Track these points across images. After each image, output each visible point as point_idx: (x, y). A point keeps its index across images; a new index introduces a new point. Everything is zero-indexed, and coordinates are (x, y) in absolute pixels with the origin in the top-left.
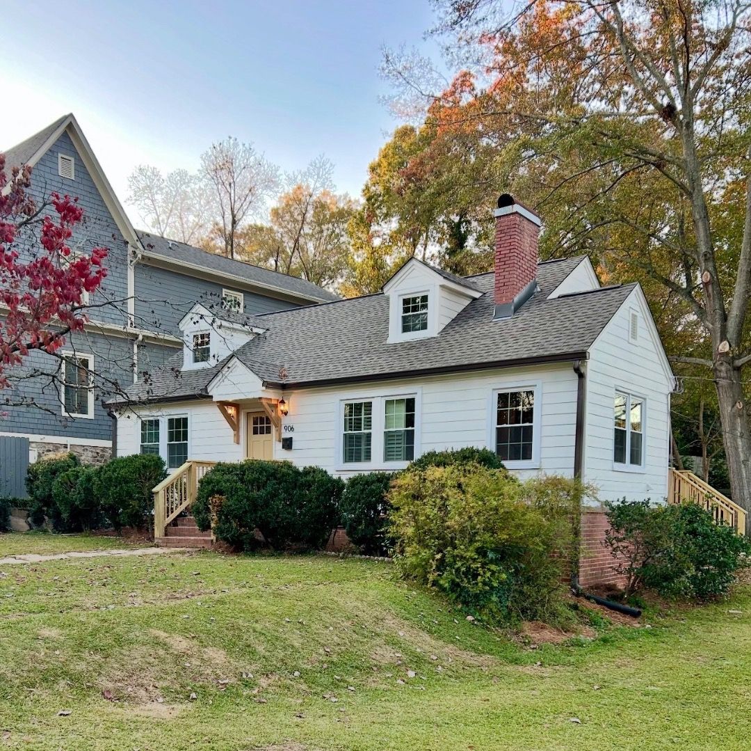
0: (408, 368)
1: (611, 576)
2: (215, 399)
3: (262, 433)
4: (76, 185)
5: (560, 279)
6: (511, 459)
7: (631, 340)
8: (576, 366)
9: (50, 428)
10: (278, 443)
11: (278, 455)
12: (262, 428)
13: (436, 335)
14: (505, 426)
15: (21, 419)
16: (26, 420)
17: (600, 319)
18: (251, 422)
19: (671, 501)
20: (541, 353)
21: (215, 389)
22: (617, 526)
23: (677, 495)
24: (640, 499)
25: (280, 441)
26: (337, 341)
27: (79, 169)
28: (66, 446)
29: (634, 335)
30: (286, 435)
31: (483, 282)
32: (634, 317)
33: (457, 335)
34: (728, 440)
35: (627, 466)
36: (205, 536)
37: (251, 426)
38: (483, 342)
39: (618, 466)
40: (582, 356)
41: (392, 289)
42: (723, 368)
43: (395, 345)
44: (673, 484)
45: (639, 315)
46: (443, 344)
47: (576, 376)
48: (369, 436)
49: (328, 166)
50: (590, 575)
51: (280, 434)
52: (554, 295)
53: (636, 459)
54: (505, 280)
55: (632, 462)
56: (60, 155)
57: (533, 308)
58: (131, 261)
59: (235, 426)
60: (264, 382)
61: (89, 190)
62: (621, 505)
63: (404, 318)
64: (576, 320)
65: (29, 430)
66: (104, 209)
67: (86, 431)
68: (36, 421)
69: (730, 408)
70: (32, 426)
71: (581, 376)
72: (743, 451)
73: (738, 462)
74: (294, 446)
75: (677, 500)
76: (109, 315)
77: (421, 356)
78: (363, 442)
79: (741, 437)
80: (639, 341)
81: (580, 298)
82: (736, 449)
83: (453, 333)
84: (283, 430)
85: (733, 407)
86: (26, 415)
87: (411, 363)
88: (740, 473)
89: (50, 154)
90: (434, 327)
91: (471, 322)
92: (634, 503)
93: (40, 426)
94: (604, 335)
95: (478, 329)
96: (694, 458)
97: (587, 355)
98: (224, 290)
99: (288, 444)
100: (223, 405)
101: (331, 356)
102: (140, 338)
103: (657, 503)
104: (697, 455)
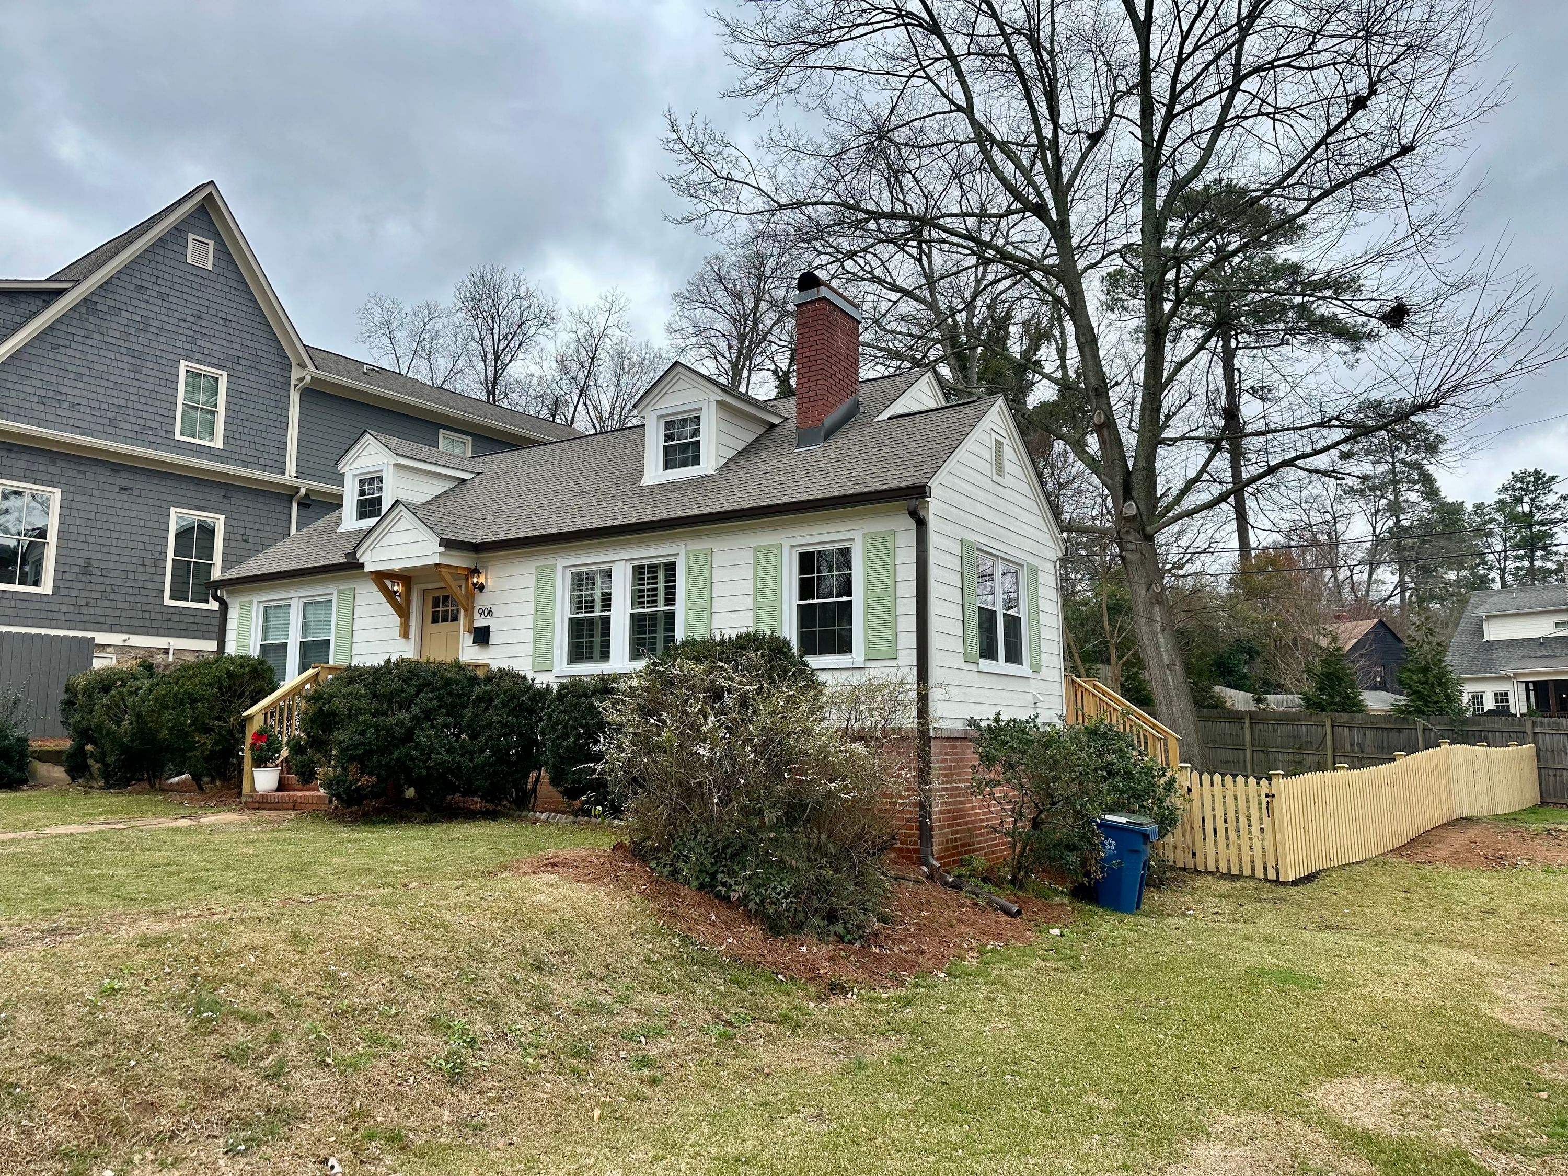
0: (664, 514)
1: (986, 841)
2: (368, 569)
3: (445, 620)
4: (214, 277)
5: (893, 397)
6: (822, 652)
7: (996, 478)
8: (911, 509)
9: (141, 623)
10: (467, 635)
11: (469, 653)
12: (445, 613)
13: (713, 472)
14: (810, 601)
15: (92, 611)
16: (99, 611)
17: (947, 442)
18: (430, 603)
19: (1071, 721)
20: (859, 489)
21: (368, 553)
22: (988, 760)
23: (1080, 713)
24: (1022, 715)
25: (469, 632)
26: (572, 484)
27: (220, 255)
28: (166, 651)
29: (999, 470)
30: (480, 622)
31: (787, 405)
32: (999, 444)
33: (742, 471)
34: (1145, 637)
35: (1001, 665)
36: (310, 790)
37: (430, 610)
38: (777, 478)
39: (985, 664)
40: (920, 492)
41: (650, 408)
42: (1131, 538)
43: (652, 487)
44: (1072, 699)
45: (1006, 442)
46: (721, 483)
47: (913, 524)
48: (606, 622)
49: (622, 300)
50: (952, 841)
51: (472, 621)
52: (884, 416)
53: (1014, 656)
54: (811, 394)
55: (1008, 660)
56: (191, 236)
57: (853, 433)
58: (296, 386)
59: (403, 611)
60: (441, 539)
61: (235, 285)
62: (994, 724)
63: (666, 448)
64: (912, 445)
65: (104, 627)
66: (256, 312)
67: (201, 628)
68: (118, 613)
69: (1144, 592)
70: (109, 620)
71: (921, 524)
72: (1167, 651)
73: (1161, 667)
74: (493, 639)
75: (1080, 721)
76: (256, 460)
77: (686, 500)
78: (598, 632)
79: (1163, 630)
80: (1008, 480)
81: (919, 418)
82: (1157, 648)
83: (736, 469)
84: (477, 616)
85: (1148, 590)
86: (100, 603)
87: (670, 509)
88: (1165, 683)
89: (176, 233)
90: (709, 463)
91: (764, 454)
92: (1014, 721)
93: (122, 621)
94: (952, 464)
95: (773, 463)
96: (1100, 666)
97: (928, 490)
98: (441, 431)
99: (482, 636)
100: (380, 577)
101: (558, 505)
102: (303, 491)
103: (1049, 724)
104: (1103, 663)
